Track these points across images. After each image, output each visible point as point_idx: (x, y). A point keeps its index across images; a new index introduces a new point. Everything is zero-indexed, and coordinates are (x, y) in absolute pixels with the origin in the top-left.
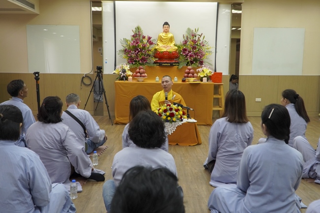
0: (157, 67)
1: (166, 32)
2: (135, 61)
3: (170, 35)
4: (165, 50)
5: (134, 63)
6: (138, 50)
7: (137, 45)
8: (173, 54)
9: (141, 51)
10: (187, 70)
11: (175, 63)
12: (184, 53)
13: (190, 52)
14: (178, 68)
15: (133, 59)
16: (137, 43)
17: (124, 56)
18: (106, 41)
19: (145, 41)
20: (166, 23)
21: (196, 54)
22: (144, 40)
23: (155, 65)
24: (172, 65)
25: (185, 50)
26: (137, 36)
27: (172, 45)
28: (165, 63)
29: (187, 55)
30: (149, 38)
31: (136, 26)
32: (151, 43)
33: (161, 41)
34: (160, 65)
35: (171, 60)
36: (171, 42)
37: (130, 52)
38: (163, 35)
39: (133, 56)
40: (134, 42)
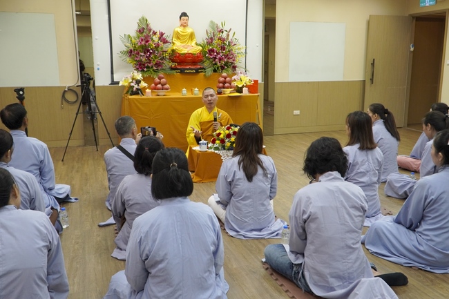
0: (176, 74)
1: (184, 26)
2: (148, 67)
3: (189, 30)
4: (185, 51)
5: (145, 69)
6: (148, 51)
7: (147, 44)
8: (198, 57)
9: (154, 52)
10: (222, 79)
11: (201, 69)
12: (211, 55)
13: (218, 54)
14: (205, 75)
15: (144, 65)
16: (147, 41)
17: (128, 59)
18: (97, 37)
19: (156, 38)
20: (184, 14)
21: (227, 56)
22: (154, 37)
23: (174, 72)
24: (197, 72)
25: (211, 51)
26: (144, 31)
27: (193, 44)
28: (188, 69)
29: (215, 58)
30: (162, 34)
31: (140, 16)
32: (165, 42)
33: (178, 38)
34: (182, 72)
35: (194, 65)
36: (192, 40)
37: (138, 54)
38: (180, 30)
39: (144, 60)
40: (142, 40)
